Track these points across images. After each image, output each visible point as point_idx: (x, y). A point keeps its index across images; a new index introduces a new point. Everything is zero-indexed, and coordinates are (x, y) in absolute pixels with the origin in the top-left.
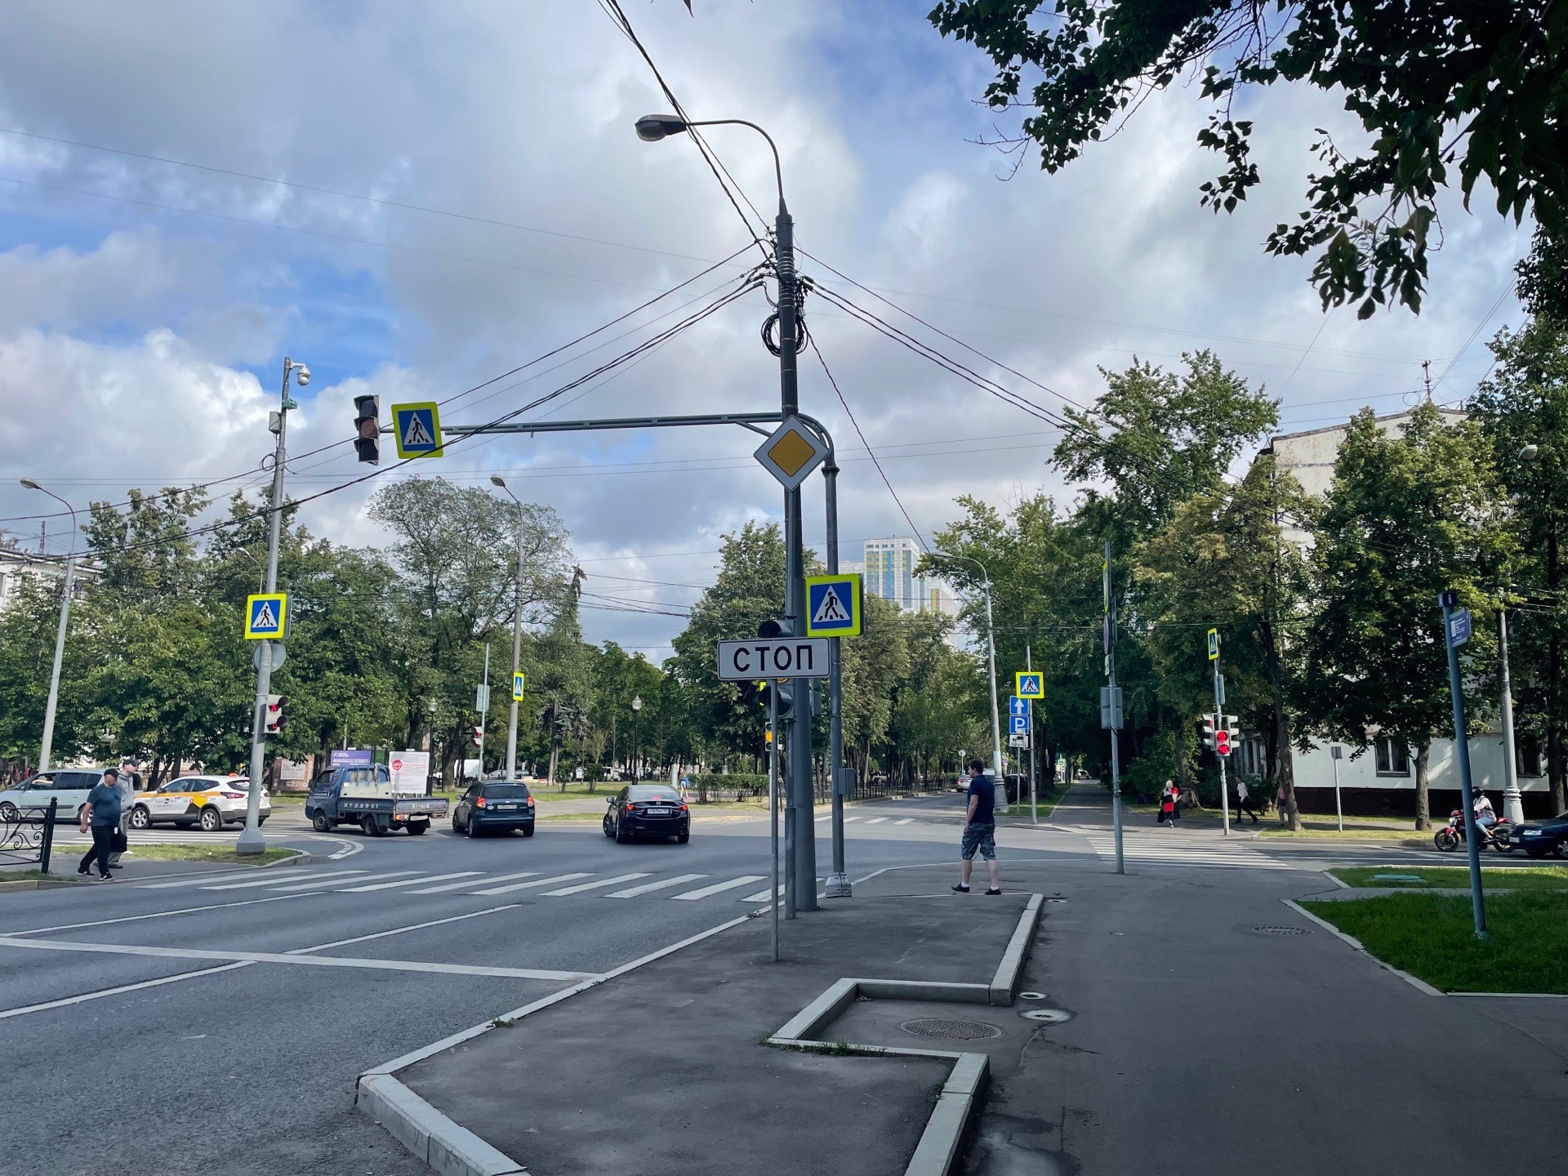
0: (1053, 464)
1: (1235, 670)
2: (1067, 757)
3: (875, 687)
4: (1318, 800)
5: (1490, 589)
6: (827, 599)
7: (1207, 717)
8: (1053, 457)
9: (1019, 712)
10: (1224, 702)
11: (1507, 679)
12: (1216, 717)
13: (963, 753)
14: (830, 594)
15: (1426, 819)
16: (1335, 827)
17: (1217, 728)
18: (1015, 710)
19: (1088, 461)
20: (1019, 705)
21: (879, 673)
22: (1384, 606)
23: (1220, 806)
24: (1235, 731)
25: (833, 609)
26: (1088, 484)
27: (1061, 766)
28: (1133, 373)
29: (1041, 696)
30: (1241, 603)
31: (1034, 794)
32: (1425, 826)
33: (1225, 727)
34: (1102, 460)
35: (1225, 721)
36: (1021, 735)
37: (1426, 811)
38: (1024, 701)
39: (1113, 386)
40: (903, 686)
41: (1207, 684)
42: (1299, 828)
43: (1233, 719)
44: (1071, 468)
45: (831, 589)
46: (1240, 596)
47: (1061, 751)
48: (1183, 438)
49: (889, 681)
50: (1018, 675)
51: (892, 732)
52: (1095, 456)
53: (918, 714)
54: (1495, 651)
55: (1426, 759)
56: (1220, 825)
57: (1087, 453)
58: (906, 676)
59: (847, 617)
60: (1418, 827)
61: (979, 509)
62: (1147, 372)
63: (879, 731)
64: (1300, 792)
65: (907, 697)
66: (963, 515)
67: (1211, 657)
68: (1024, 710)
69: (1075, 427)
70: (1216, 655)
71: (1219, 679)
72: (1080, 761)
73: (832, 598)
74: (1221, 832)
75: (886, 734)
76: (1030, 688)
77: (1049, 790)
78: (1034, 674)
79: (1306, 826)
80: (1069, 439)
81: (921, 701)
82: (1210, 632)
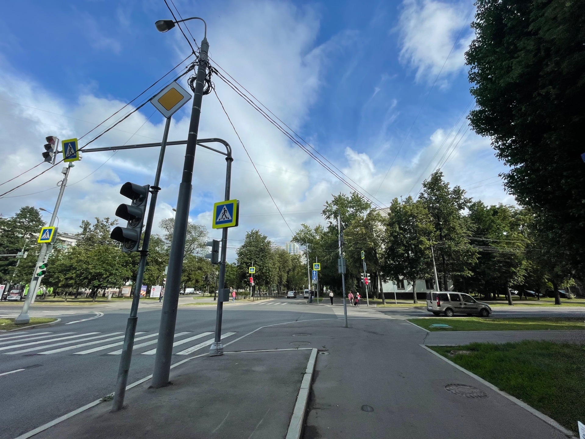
0: (322, 214)
1: (368, 262)
2: (326, 287)
3: (284, 271)
4: (390, 296)
5: (429, 240)
6: (223, 211)
7: (362, 274)
8: (322, 213)
9: (314, 274)
10: (366, 270)
11: (434, 264)
12: (364, 274)
13: (304, 286)
14: (225, 208)
15: (416, 300)
16: (394, 303)
17: (364, 277)
18: (313, 274)
19: (330, 215)
20: (314, 272)
21: (284, 267)
22: (404, 245)
23: (366, 297)
24: (369, 278)
25: (225, 215)
26: (330, 220)
27: (325, 289)
28: (340, 196)
29: (320, 269)
30: (370, 244)
31: (318, 296)
32: (416, 302)
33: (366, 277)
34: (333, 215)
35: (366, 275)
36: (315, 281)
37: (416, 299)
38: (316, 271)
39: (335, 199)
40: (291, 270)
41: (362, 266)
42: (385, 304)
43: (368, 274)
44: (326, 216)
45: (225, 207)
46: (369, 243)
47: (325, 285)
48: (351, 210)
49: (287, 269)
50: (314, 264)
51: (287, 281)
52: (332, 214)
53: (294, 277)
54: (431, 257)
55: (415, 285)
56: (366, 303)
57: (330, 213)
58: (291, 268)
59: (230, 218)
60: (414, 303)
61: (306, 227)
62: (343, 196)
63: (284, 281)
64: (385, 294)
65: (291, 273)
66: (302, 228)
67: (362, 258)
68: (316, 274)
69: (327, 206)
70: (364, 258)
71: (364, 264)
72: (328, 287)
73: (225, 211)
74: (366, 305)
75: (286, 281)
76: (317, 267)
77: (322, 294)
78: (318, 264)
79: (387, 303)
80: (326, 209)
81: (294, 274)
82: (362, 252)
